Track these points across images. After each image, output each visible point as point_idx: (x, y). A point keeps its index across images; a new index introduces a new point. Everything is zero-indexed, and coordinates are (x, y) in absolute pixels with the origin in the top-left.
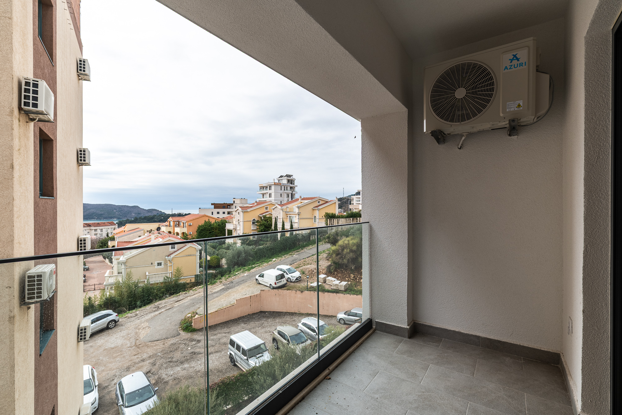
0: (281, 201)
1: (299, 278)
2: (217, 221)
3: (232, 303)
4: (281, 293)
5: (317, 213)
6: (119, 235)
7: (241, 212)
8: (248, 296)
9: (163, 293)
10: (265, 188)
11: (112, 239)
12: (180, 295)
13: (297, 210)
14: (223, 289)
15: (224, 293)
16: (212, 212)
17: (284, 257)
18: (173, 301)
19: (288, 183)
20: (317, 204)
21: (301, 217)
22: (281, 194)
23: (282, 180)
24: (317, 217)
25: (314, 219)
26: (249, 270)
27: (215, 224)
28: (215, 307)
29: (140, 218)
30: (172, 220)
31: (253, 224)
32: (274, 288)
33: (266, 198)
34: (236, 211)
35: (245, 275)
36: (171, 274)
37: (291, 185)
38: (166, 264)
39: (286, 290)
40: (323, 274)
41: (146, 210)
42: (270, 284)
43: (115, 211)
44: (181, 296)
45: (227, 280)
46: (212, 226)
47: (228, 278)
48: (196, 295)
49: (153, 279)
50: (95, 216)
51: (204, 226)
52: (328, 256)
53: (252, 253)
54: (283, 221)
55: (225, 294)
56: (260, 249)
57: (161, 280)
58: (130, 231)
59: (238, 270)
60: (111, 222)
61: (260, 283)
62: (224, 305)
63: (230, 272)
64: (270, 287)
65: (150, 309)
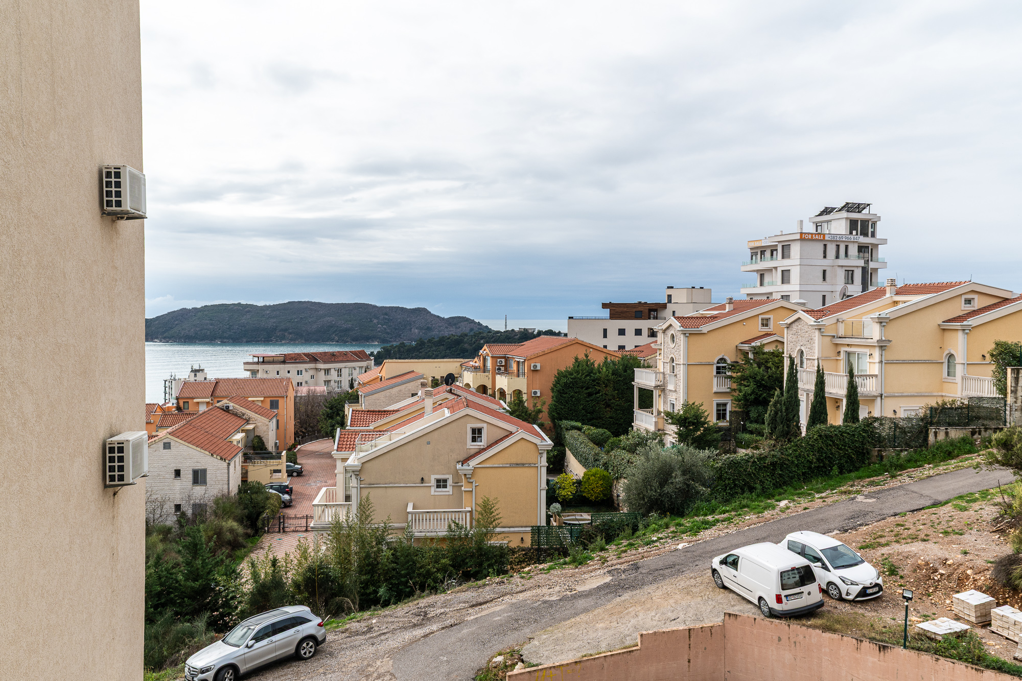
0: (824, 297)
1: (876, 589)
2: (609, 360)
3: (628, 642)
4: (801, 637)
5: (958, 345)
6: (368, 389)
7: (679, 334)
8: (681, 628)
9: (444, 569)
10: (768, 254)
11: (353, 399)
12: (485, 585)
13: (874, 333)
14: (607, 586)
15: (609, 601)
16: (605, 330)
17: (821, 498)
18: (464, 602)
19: (851, 233)
20: (961, 308)
21: (890, 355)
22: (824, 272)
23: (828, 222)
24: (960, 358)
25: (945, 366)
26: (695, 530)
27: (604, 368)
28: (576, 645)
30: (488, 352)
31: (718, 373)
32: (773, 614)
33: (772, 284)
34: (664, 331)
35: (680, 547)
36: (468, 514)
37: (863, 240)
38: (456, 486)
39: (817, 631)
40: (979, 589)
42: (760, 598)
44: (488, 588)
45: (623, 555)
46: (595, 374)
47: (625, 551)
48: (528, 594)
49: (423, 524)
51: (572, 374)
52: (1001, 516)
53: (708, 474)
54: (818, 371)
55: (609, 606)
56: (734, 464)
57: (442, 531)
59: (661, 526)
61: (726, 584)
62: (603, 646)
63: (635, 529)
64: (759, 607)
65: (404, 617)
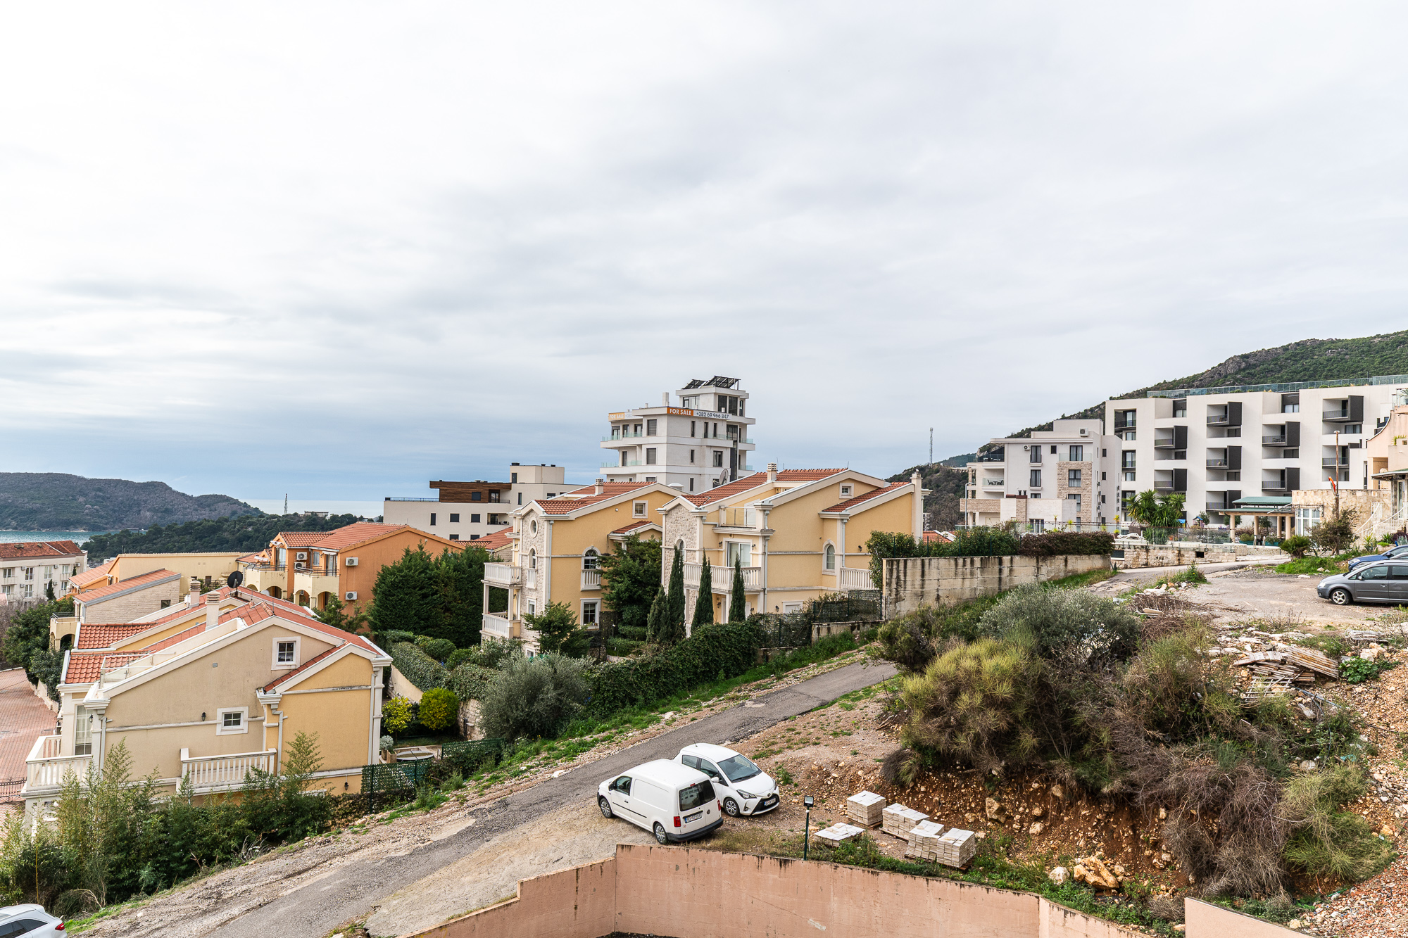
0: (692, 480)
1: (773, 801)
2: (449, 553)
3: (504, 894)
4: (700, 862)
5: (837, 535)
6: (89, 595)
7: (542, 521)
8: (568, 868)
9: (240, 835)
10: (631, 429)
11: (65, 610)
12: (302, 848)
13: (757, 521)
14: (470, 830)
15: (475, 848)
16: (433, 516)
17: (709, 706)
18: (276, 873)
19: (720, 410)
20: (838, 497)
21: (774, 546)
22: (692, 452)
23: (696, 396)
24: (838, 550)
25: (825, 557)
26: (572, 754)
27: (444, 563)
28: (438, 907)
29: (169, 528)
30: (284, 543)
31: (586, 567)
32: (670, 840)
33: (636, 464)
34: (523, 518)
35: (556, 775)
36: (272, 758)
37: (732, 418)
38: (255, 720)
39: (718, 852)
40: (870, 789)
41: (191, 498)
42: (656, 824)
43: (81, 499)
44: (307, 851)
45: (486, 791)
46: (432, 570)
47: (488, 787)
48: (364, 853)
49: (204, 777)
50: (9, 516)
51: (402, 571)
52: (885, 712)
53: (584, 686)
54: (704, 564)
55: (475, 854)
56: (614, 673)
57: (233, 780)
58: (129, 579)
59: (530, 752)
60: (64, 544)
61: (615, 812)
62: (474, 903)
63: (499, 759)
64: (654, 835)
65: (185, 903)
